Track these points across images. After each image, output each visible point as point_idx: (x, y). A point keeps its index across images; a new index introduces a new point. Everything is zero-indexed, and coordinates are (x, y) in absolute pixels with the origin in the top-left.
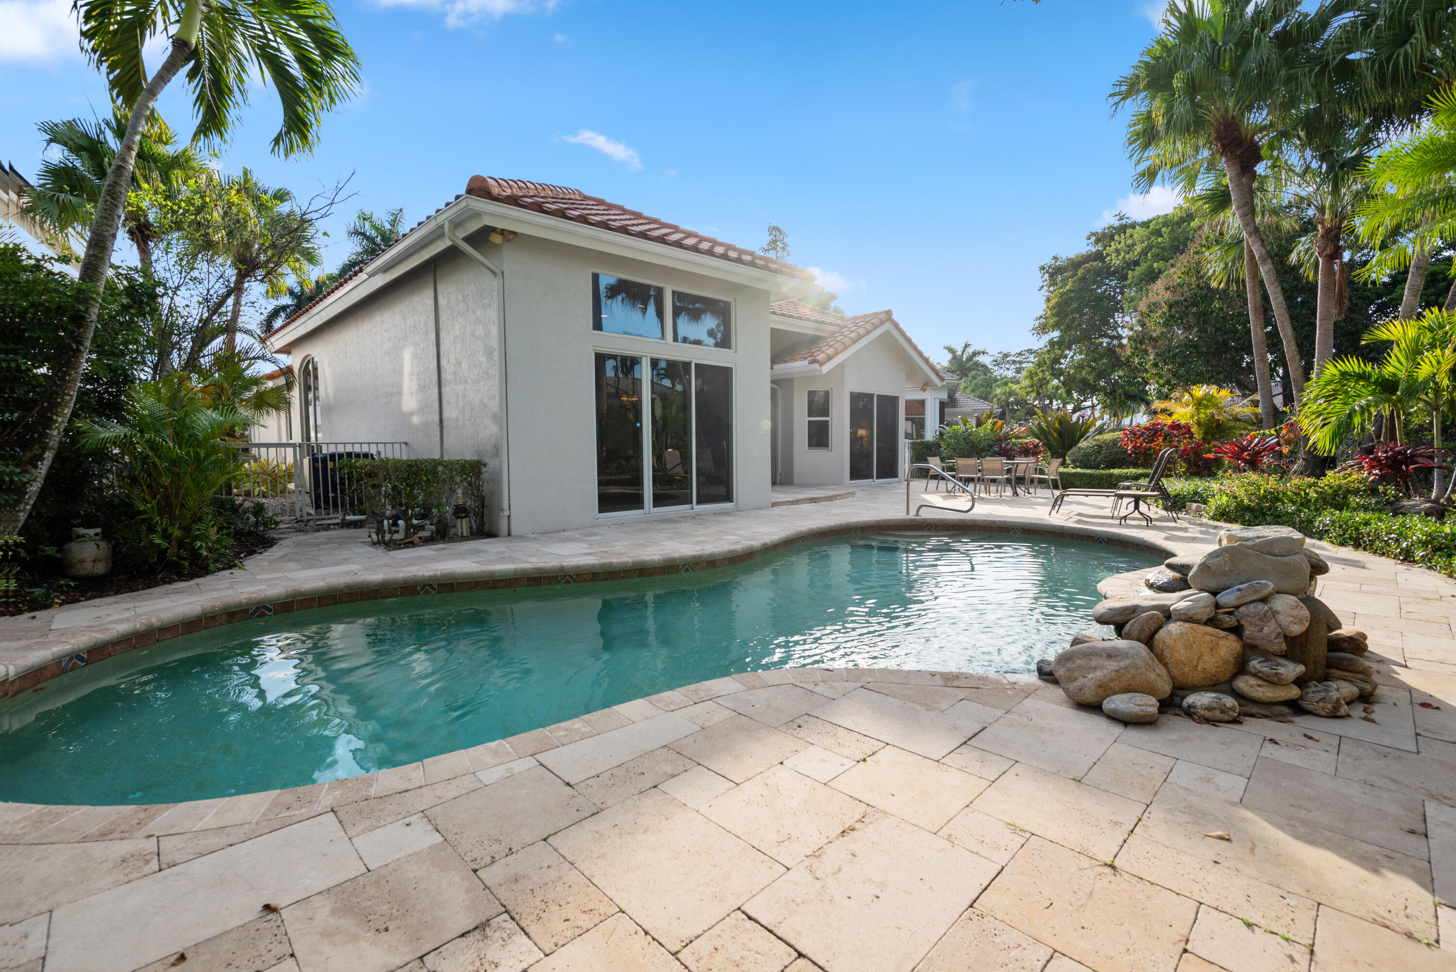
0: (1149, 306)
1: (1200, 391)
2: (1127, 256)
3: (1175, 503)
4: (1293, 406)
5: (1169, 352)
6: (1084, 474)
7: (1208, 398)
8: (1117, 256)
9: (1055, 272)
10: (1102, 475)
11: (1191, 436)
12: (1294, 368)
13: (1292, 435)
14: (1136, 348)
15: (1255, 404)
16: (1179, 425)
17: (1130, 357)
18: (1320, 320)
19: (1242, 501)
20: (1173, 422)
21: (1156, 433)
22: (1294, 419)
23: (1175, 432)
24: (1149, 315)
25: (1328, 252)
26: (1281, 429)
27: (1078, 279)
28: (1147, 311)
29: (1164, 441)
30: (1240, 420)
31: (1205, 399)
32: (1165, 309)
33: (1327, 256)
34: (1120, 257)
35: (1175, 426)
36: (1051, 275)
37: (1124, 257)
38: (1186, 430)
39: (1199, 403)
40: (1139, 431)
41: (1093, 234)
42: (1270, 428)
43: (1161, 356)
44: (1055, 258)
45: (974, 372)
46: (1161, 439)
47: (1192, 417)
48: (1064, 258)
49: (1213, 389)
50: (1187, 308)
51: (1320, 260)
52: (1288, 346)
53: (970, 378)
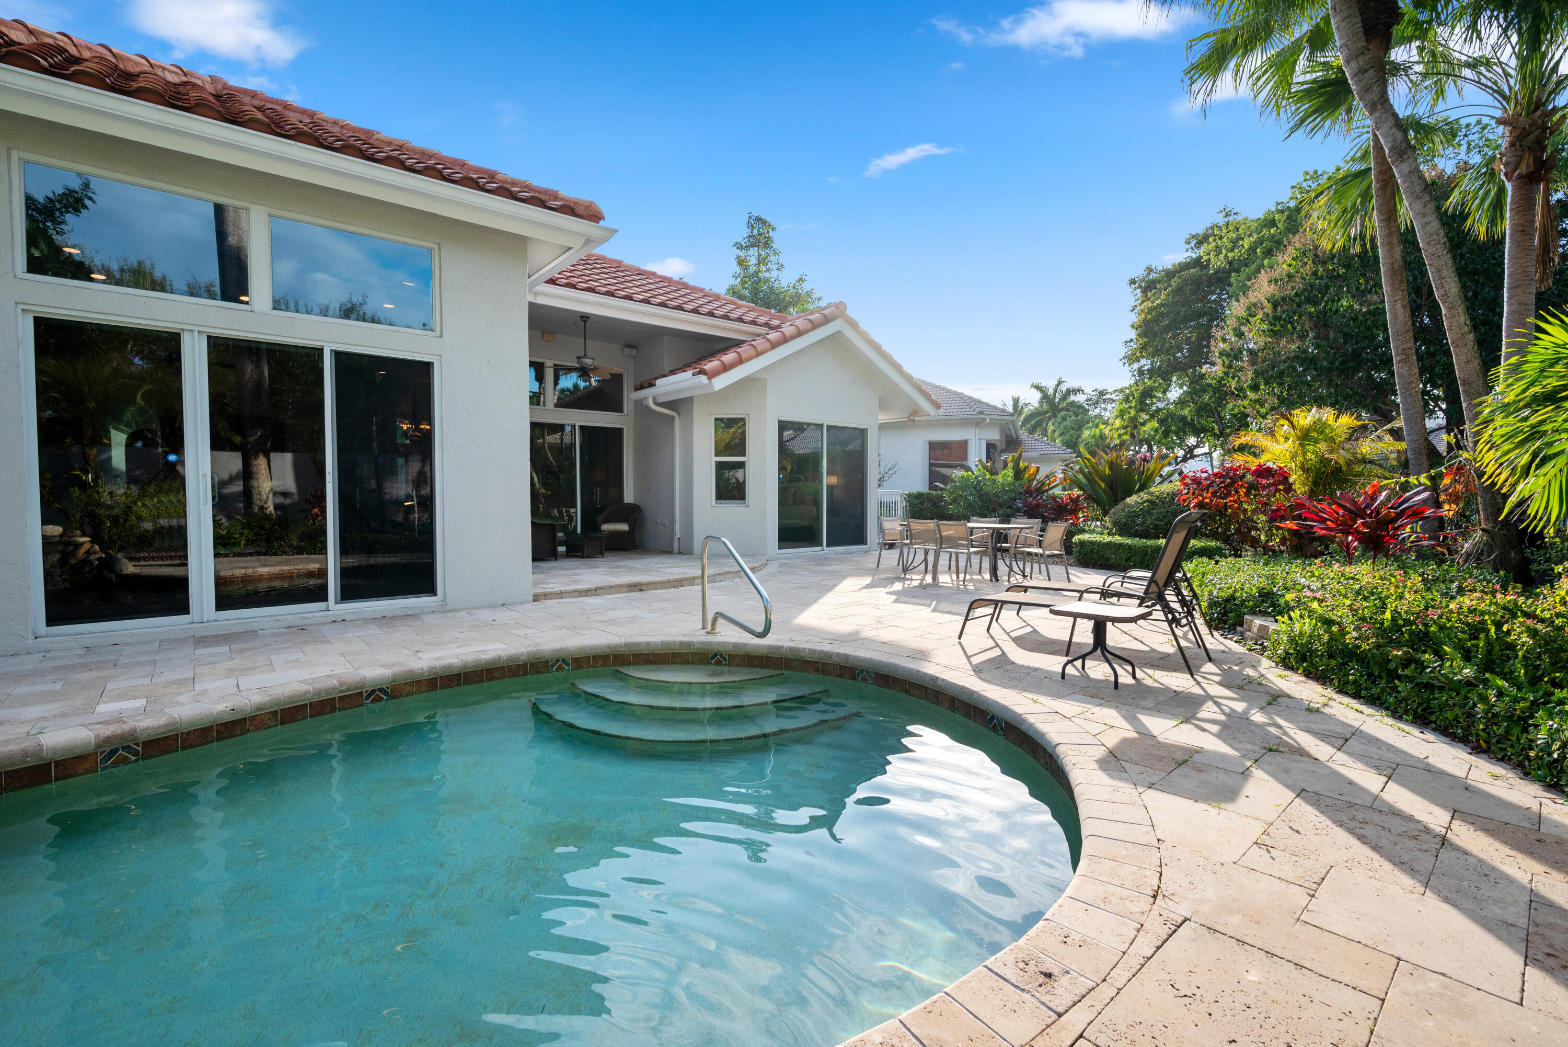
0: (1249, 309)
1: (1305, 417)
2: (1229, 255)
3: (1225, 614)
4: (1462, 432)
5: (1273, 368)
6: (1121, 545)
7: (1320, 427)
8: (1217, 255)
9: (1148, 286)
10: (1146, 547)
11: (1289, 488)
12: (1463, 358)
13: (1460, 487)
14: (1230, 367)
15: (1396, 434)
16: (1269, 470)
17: (1222, 378)
18: (1510, 289)
19: (1343, 632)
20: (1260, 466)
21: (1233, 482)
22: (1465, 455)
23: (1264, 482)
24: (1248, 320)
25: (1523, 169)
26: (1441, 476)
27: (1172, 291)
28: (1244, 314)
29: (1247, 494)
30: (1371, 462)
31: (1315, 430)
32: (1268, 308)
33: (1520, 177)
34: (1221, 257)
35: (1264, 472)
36: (1145, 291)
37: (1226, 256)
38: (1281, 478)
39: (1305, 437)
40: (1206, 479)
41: (1193, 237)
42: (1419, 473)
43: (1262, 373)
44: (1150, 270)
45: (1064, 413)
46: (1242, 491)
47: (1293, 457)
48: (1160, 269)
49: (1328, 414)
50: (1299, 305)
51: (1509, 186)
52: (1451, 317)
53: (1059, 419)
